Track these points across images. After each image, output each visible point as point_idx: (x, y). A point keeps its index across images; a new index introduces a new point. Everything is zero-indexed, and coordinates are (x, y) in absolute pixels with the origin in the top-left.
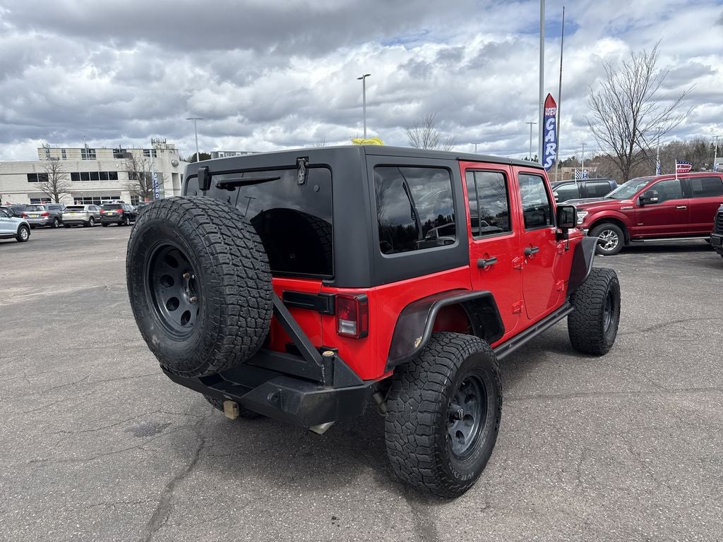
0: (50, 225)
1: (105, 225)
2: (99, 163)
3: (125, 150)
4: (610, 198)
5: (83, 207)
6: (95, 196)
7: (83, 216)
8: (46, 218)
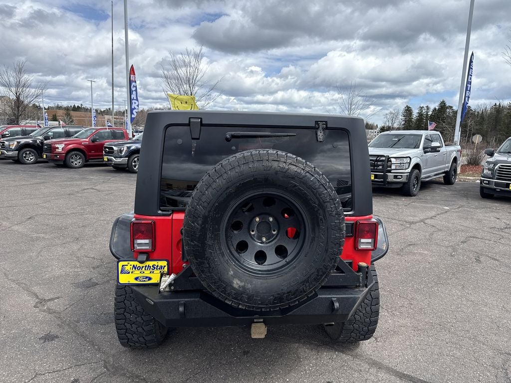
4: (76, 137)
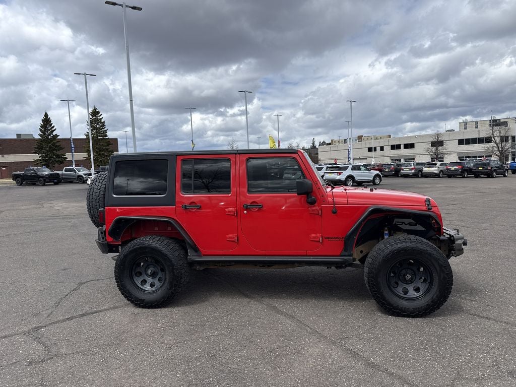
0: (415, 176)
1: (449, 176)
2: (479, 131)
3: (500, 120)
5: (436, 164)
6: (473, 155)
7: (435, 170)
8: (413, 171)
